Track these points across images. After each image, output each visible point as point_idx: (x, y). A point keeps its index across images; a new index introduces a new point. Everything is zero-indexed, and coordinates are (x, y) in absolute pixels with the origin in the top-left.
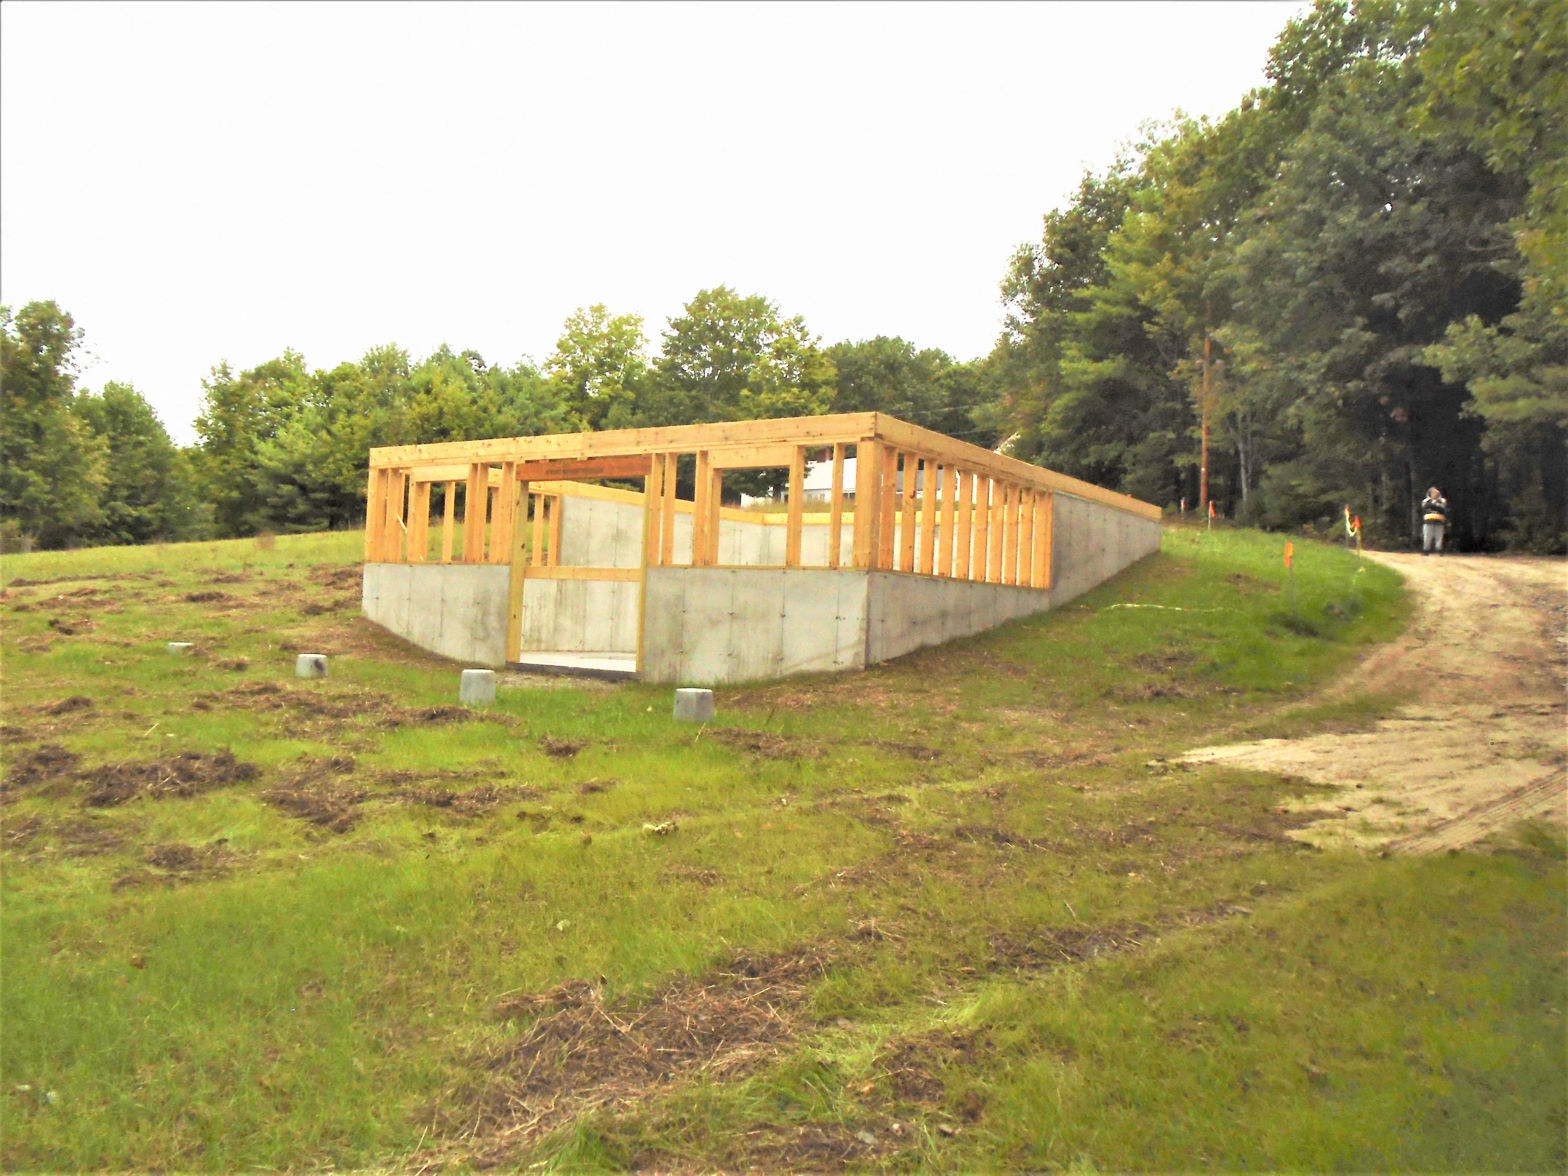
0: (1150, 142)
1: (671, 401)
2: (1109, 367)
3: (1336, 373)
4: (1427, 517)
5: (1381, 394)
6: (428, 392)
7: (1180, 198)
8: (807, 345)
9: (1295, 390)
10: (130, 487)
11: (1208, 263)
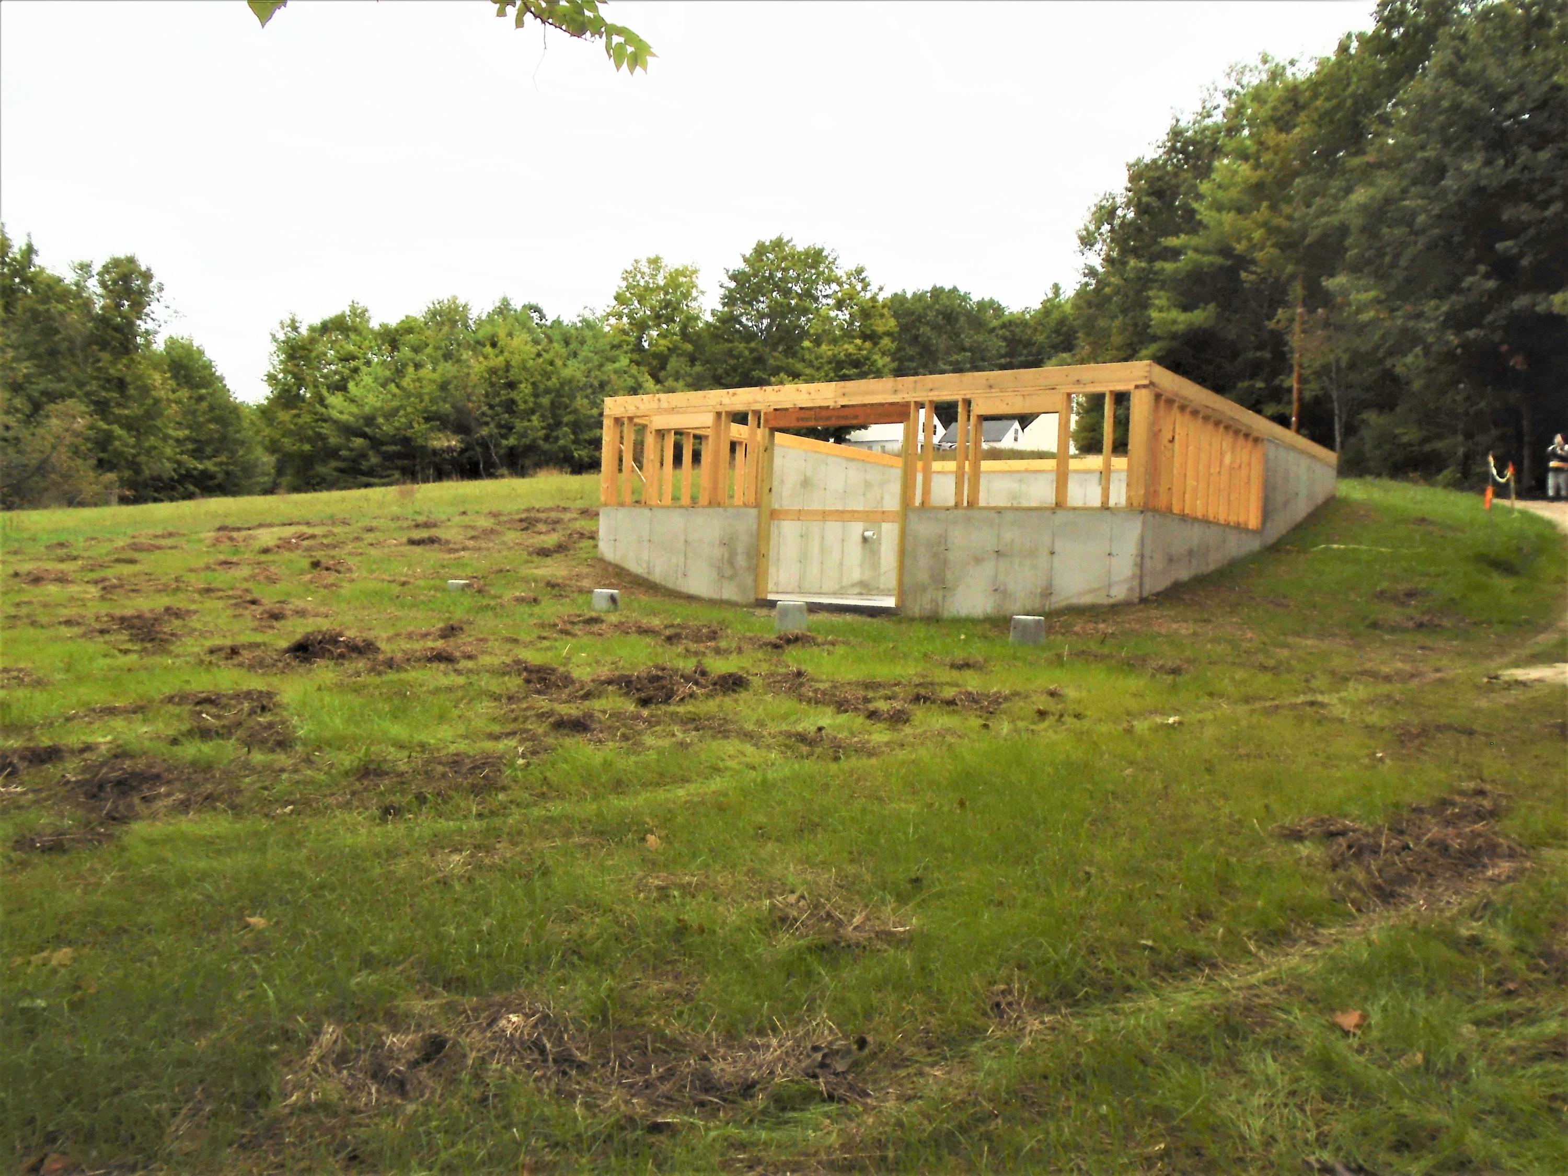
0: (1238, 88)
1: (730, 353)
2: (1199, 317)
3: (1455, 322)
4: (1553, 464)
5: (1501, 343)
6: (494, 345)
7: (1278, 145)
8: (868, 295)
9: (1410, 339)
10: (196, 441)
11: (1312, 211)
